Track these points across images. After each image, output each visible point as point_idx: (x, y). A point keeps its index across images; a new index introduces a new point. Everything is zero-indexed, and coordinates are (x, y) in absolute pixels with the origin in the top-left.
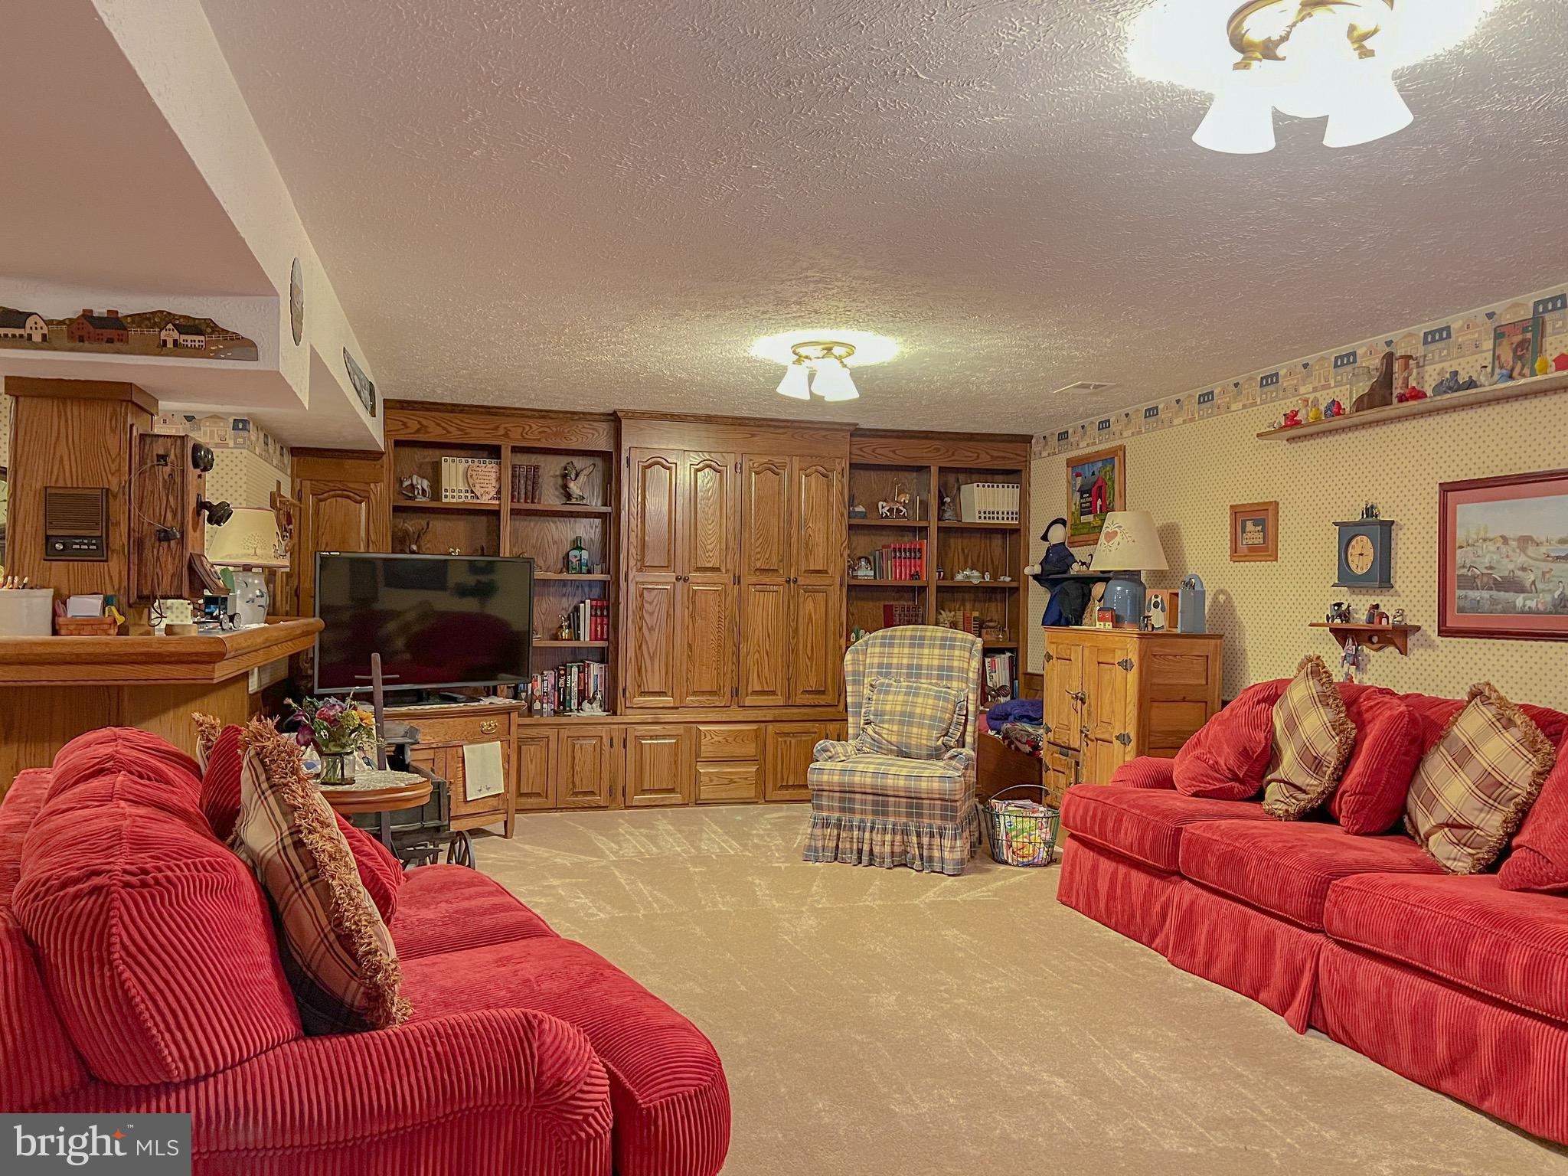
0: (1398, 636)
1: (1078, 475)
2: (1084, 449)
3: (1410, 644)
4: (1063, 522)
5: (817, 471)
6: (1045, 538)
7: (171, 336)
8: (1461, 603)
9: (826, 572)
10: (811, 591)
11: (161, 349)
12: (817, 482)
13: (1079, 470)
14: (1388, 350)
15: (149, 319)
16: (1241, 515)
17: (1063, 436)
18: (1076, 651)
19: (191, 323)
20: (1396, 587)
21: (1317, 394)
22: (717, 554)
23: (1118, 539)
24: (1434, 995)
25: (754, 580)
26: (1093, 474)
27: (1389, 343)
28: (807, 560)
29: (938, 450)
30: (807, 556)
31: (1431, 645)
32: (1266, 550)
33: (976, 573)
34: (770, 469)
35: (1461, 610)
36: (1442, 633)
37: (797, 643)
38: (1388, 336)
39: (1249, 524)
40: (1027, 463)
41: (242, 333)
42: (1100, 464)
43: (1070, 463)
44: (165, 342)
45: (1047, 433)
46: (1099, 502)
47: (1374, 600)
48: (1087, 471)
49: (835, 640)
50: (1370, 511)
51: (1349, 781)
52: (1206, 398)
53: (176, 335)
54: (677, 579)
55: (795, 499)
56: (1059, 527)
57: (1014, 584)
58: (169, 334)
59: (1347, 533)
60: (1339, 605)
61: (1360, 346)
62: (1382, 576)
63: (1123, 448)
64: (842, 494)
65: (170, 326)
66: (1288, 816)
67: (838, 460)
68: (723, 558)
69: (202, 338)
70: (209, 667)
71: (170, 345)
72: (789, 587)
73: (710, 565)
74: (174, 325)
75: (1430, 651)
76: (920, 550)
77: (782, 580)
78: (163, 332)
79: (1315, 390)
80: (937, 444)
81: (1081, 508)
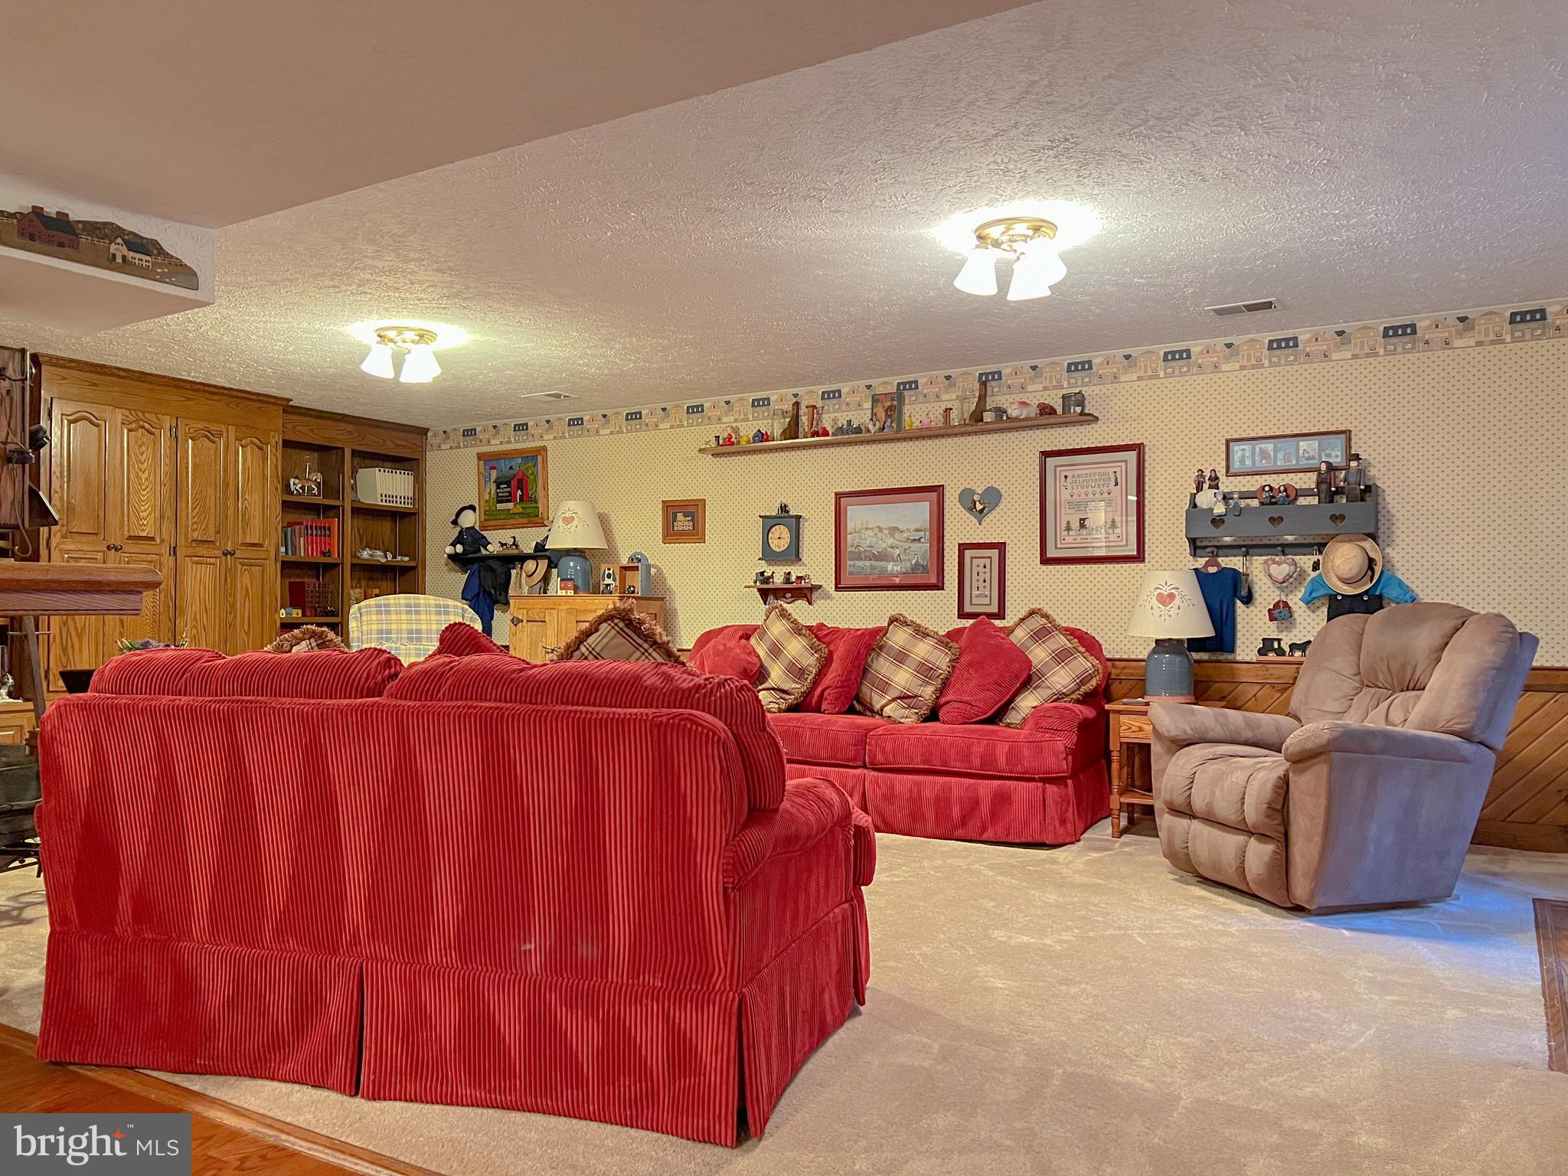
0: (804, 592)
1: (493, 468)
2: (496, 446)
3: (814, 597)
4: (472, 508)
5: (252, 443)
6: (455, 522)
7: (120, 251)
8: (851, 569)
9: (261, 545)
10: (247, 564)
11: (110, 263)
12: (252, 454)
13: (494, 464)
14: (795, 400)
15: (99, 229)
16: (671, 510)
17: (470, 433)
18: (550, 614)
19: (140, 241)
20: (804, 560)
21: (739, 424)
22: (151, 522)
23: (575, 522)
24: (950, 782)
25: (191, 551)
26: (511, 468)
27: (795, 395)
28: (244, 532)
29: (351, 433)
30: (243, 529)
31: (829, 597)
32: (697, 534)
33: (379, 553)
34: (206, 436)
35: (851, 573)
36: (837, 588)
37: (235, 617)
38: (795, 390)
39: (680, 516)
40: (423, 452)
41: (186, 261)
42: (520, 460)
43: (480, 456)
44: (114, 255)
45: (448, 429)
46: (519, 492)
47: (787, 569)
48: (504, 465)
49: (270, 613)
50: (784, 508)
51: (826, 681)
52: (634, 416)
53: (124, 250)
54: (108, 548)
55: (231, 468)
56: (469, 512)
57: (413, 564)
58: (118, 249)
59: (769, 523)
60: (762, 574)
61: (773, 394)
62: (794, 554)
63: (544, 449)
64: (276, 468)
65: (119, 240)
66: (780, 710)
67: (272, 434)
68: (157, 526)
69: (149, 258)
70: (137, 597)
71: (119, 260)
72: (226, 560)
73: (144, 534)
74: (123, 239)
75: (829, 601)
76: (329, 529)
77: (219, 553)
78: (113, 246)
79: (736, 421)
80: (350, 427)
81: (498, 496)
